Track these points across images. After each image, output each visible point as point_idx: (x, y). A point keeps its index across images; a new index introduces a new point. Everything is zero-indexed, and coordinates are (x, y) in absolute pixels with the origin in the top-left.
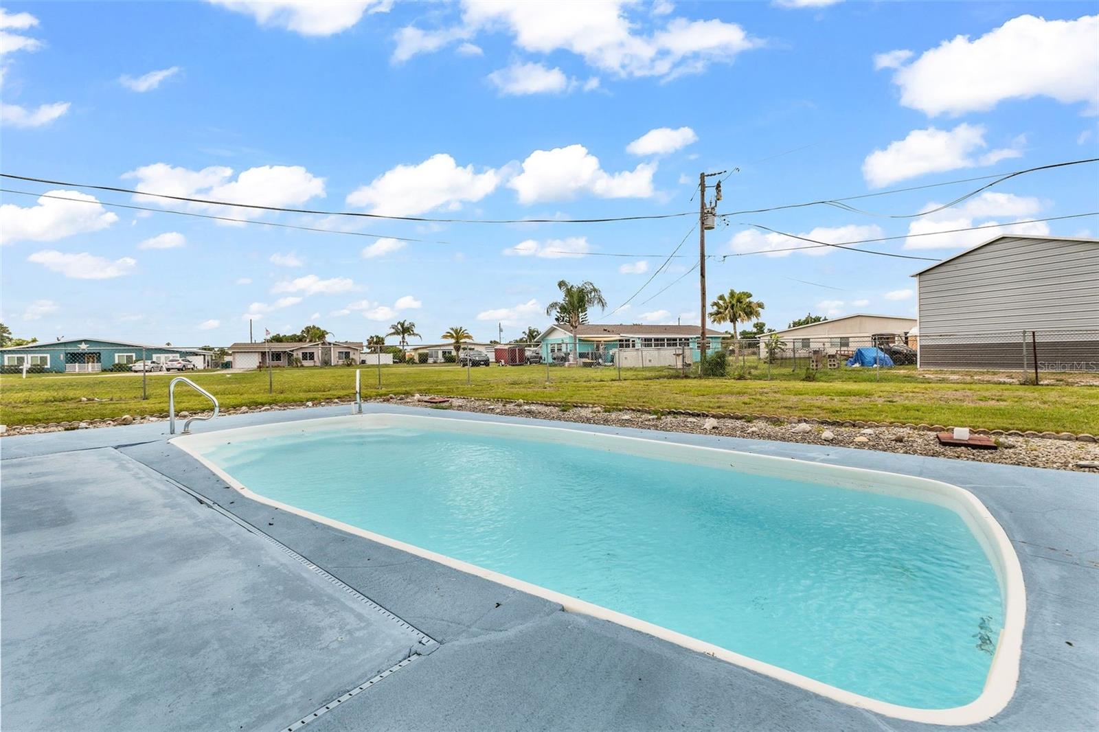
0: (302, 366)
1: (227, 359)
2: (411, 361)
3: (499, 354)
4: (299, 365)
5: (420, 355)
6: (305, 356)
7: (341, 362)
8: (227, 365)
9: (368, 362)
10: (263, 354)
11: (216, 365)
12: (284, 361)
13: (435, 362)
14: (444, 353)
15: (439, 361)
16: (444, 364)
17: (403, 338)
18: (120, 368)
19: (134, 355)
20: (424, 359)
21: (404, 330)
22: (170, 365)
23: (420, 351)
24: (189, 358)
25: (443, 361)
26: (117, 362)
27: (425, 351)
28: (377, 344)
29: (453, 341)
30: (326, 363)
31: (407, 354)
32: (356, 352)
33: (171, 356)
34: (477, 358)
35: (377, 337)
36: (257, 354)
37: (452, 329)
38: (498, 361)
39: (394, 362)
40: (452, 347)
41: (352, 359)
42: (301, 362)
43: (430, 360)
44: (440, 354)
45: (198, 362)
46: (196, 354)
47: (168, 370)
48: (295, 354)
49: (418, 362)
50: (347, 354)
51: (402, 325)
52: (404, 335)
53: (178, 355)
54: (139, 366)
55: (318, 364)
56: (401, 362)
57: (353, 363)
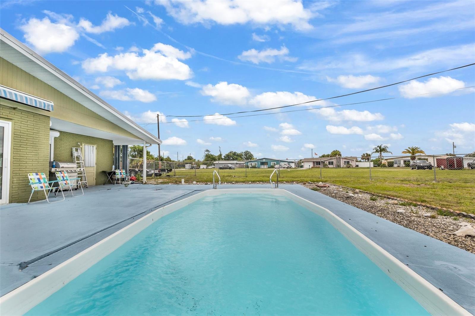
0: (328, 167)
1: (302, 164)
2: (384, 166)
3: (440, 162)
4: (327, 167)
5: (388, 162)
6: (330, 163)
7: (345, 166)
8: (302, 167)
9: (360, 166)
10: (314, 162)
11: (298, 167)
12: (321, 166)
13: (398, 167)
14: (405, 161)
15: (401, 166)
16: (405, 168)
17: (381, 154)
18: (272, 167)
19: (276, 163)
20: (391, 165)
21: (381, 150)
22: (284, 166)
23: (388, 161)
24: (290, 164)
25: (404, 166)
26: (271, 165)
27: (392, 160)
28: (366, 157)
29: (410, 155)
30: (338, 166)
31: (382, 162)
32: (352, 161)
33: (285, 163)
34: (421, 165)
35: (367, 154)
36: (312, 162)
37: (409, 148)
38: (439, 166)
39: (374, 166)
40: (409, 158)
41: (350, 165)
42: (327, 166)
43: (395, 165)
44: (402, 162)
45: (293, 165)
46: (293, 162)
47: (284, 168)
48: (325, 162)
49: (387, 166)
50: (348, 162)
51: (380, 147)
52: (381, 152)
53: (287, 163)
54: (276, 166)
55: (334, 166)
56: (379, 166)
57: (351, 166)
